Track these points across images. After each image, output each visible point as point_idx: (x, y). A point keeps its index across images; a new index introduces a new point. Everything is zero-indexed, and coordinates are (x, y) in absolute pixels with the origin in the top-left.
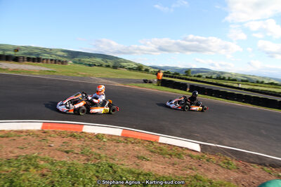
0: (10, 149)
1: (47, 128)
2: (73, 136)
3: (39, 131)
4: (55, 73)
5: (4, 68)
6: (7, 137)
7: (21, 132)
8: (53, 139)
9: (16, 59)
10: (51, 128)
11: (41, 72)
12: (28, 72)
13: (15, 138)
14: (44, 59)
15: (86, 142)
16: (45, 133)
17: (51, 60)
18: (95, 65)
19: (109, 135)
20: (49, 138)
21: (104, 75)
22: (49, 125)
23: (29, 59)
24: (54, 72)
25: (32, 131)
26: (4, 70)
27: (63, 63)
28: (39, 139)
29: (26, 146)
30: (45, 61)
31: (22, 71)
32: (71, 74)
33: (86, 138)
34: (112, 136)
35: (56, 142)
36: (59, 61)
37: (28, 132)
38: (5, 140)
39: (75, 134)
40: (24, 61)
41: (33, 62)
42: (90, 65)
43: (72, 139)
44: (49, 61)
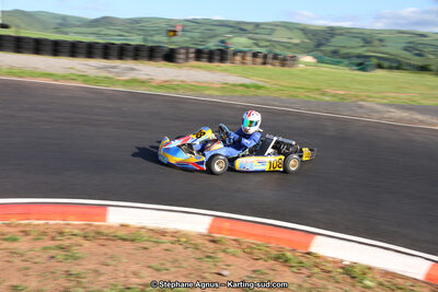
0: (134, 268)
1: (220, 230)
2: (281, 259)
3: (202, 235)
4: (260, 92)
5: (143, 77)
6: (132, 241)
7: (163, 233)
8: (230, 260)
9: (170, 56)
10: (231, 232)
11: (225, 86)
12: (194, 87)
13: (147, 245)
14: (235, 53)
15: (314, 279)
16: (214, 241)
17: (255, 55)
18: (380, 67)
19: (386, 273)
20: (221, 255)
21: (403, 98)
22: (227, 225)
23: (199, 55)
24: (258, 87)
25: (185, 235)
26: (143, 82)
27: (284, 62)
28: (198, 254)
29: (168, 265)
30: (238, 58)
31: (183, 85)
32: (302, 95)
33: (316, 270)
34: (394, 275)
35: (238, 268)
36: (275, 57)
37: (177, 237)
38: (128, 246)
39: (289, 254)
40: (187, 59)
41: (210, 60)
42: (362, 67)
43: (278, 266)
44: (249, 58)
